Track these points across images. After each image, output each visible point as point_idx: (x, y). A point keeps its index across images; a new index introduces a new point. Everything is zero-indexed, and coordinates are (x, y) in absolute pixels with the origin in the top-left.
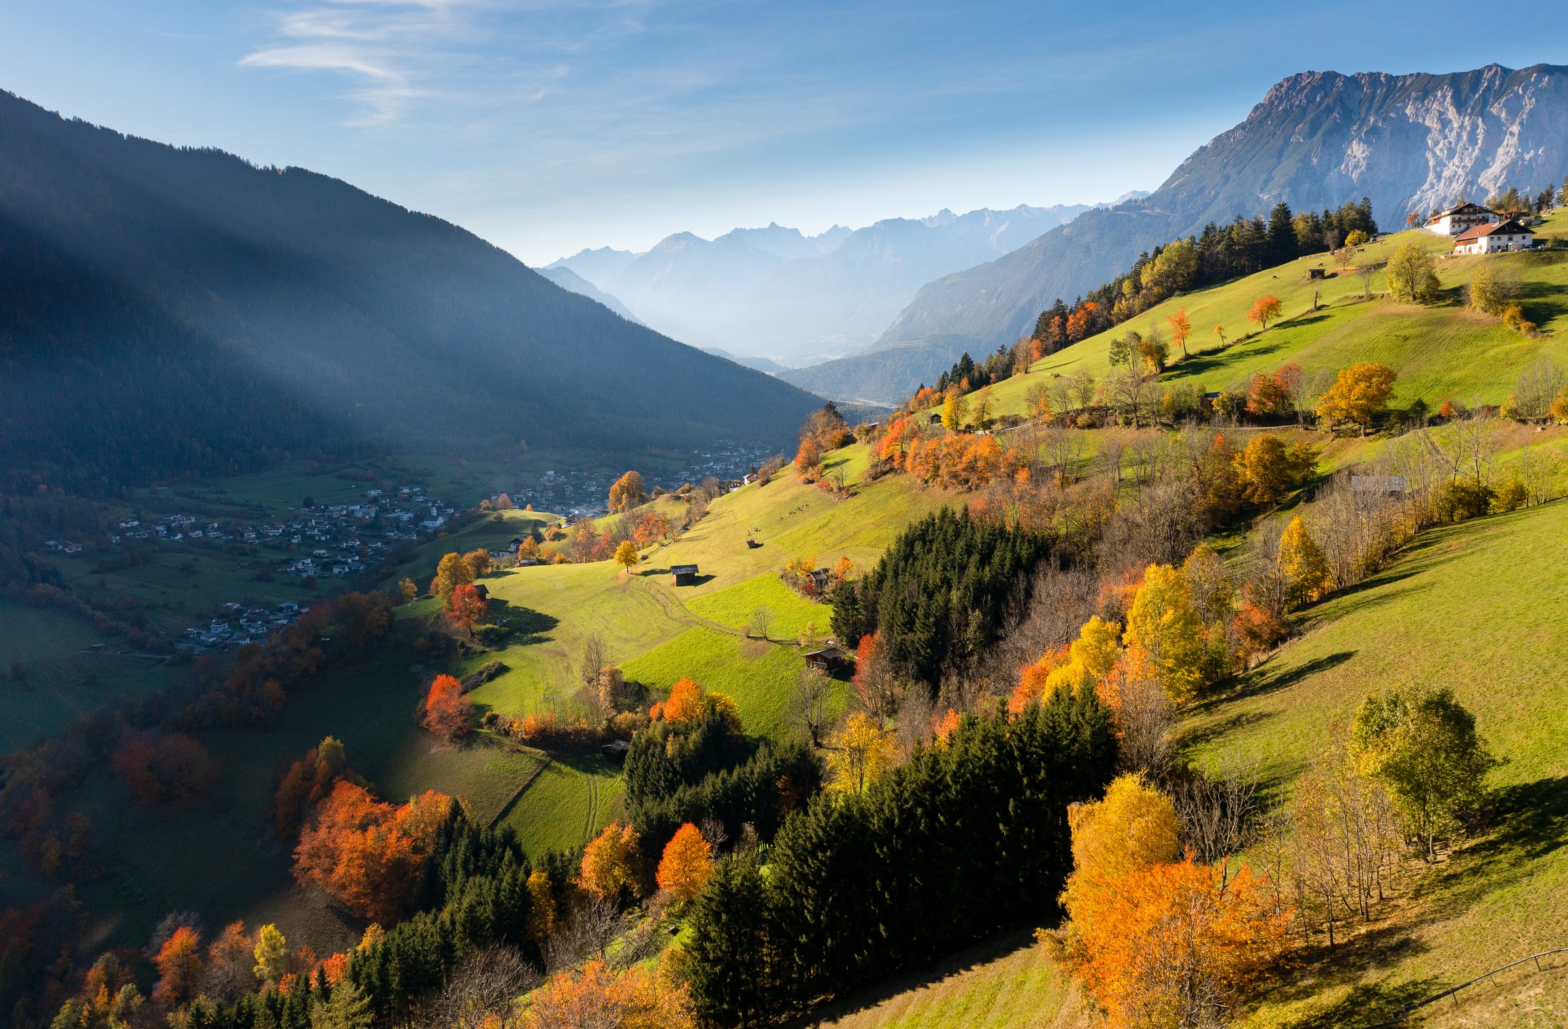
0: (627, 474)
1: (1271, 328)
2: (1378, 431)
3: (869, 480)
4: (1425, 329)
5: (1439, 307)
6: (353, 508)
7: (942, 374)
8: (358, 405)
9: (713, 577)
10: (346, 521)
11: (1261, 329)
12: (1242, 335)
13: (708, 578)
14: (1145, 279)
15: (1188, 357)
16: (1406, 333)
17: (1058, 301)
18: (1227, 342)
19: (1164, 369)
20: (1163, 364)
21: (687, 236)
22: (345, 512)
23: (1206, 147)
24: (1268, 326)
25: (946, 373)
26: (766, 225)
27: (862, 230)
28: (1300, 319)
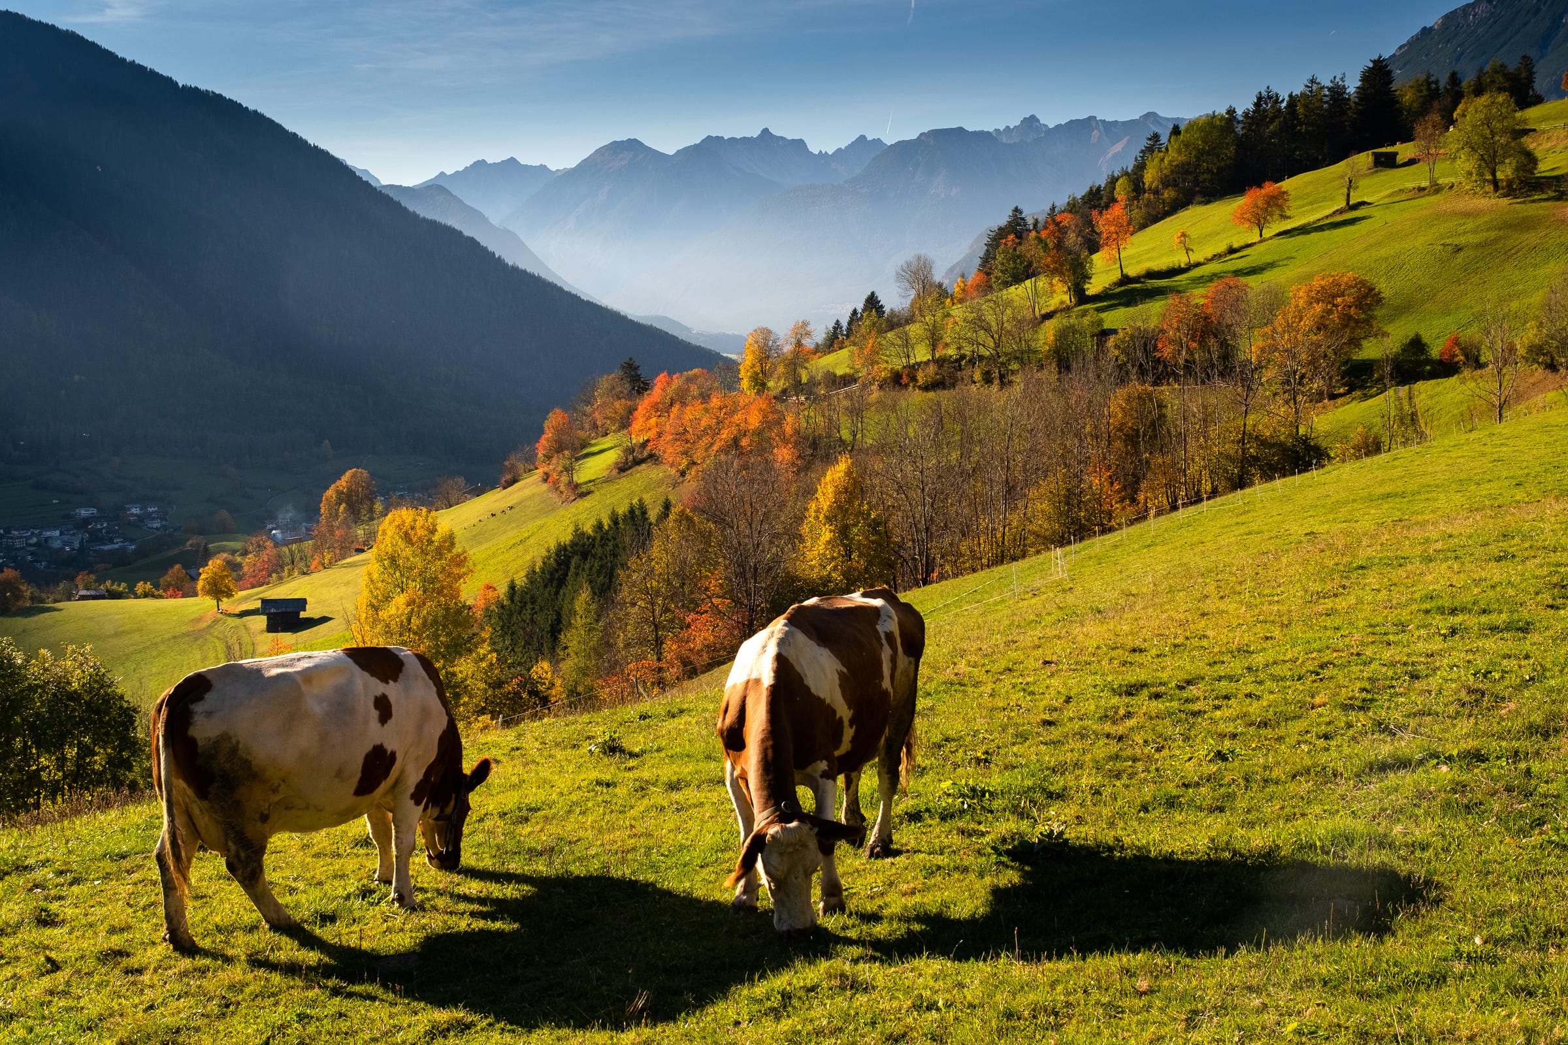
0: (349, 474)
1: (1271, 238)
2: (1349, 392)
3: (615, 472)
4: (1493, 234)
5: (1534, 201)
6: (48, 534)
7: (831, 325)
8: (77, 377)
9: (331, 619)
10: (32, 554)
11: (1256, 238)
12: (1222, 248)
13: (324, 620)
14: (1150, 177)
15: (1125, 280)
16: (1462, 240)
17: (1016, 210)
18: (1195, 257)
19: (1082, 298)
20: (1084, 290)
21: (633, 145)
22: (34, 540)
23: (1431, 29)
24: (1267, 233)
25: (838, 322)
26: (755, 134)
27: (900, 144)
28: (1321, 223)
